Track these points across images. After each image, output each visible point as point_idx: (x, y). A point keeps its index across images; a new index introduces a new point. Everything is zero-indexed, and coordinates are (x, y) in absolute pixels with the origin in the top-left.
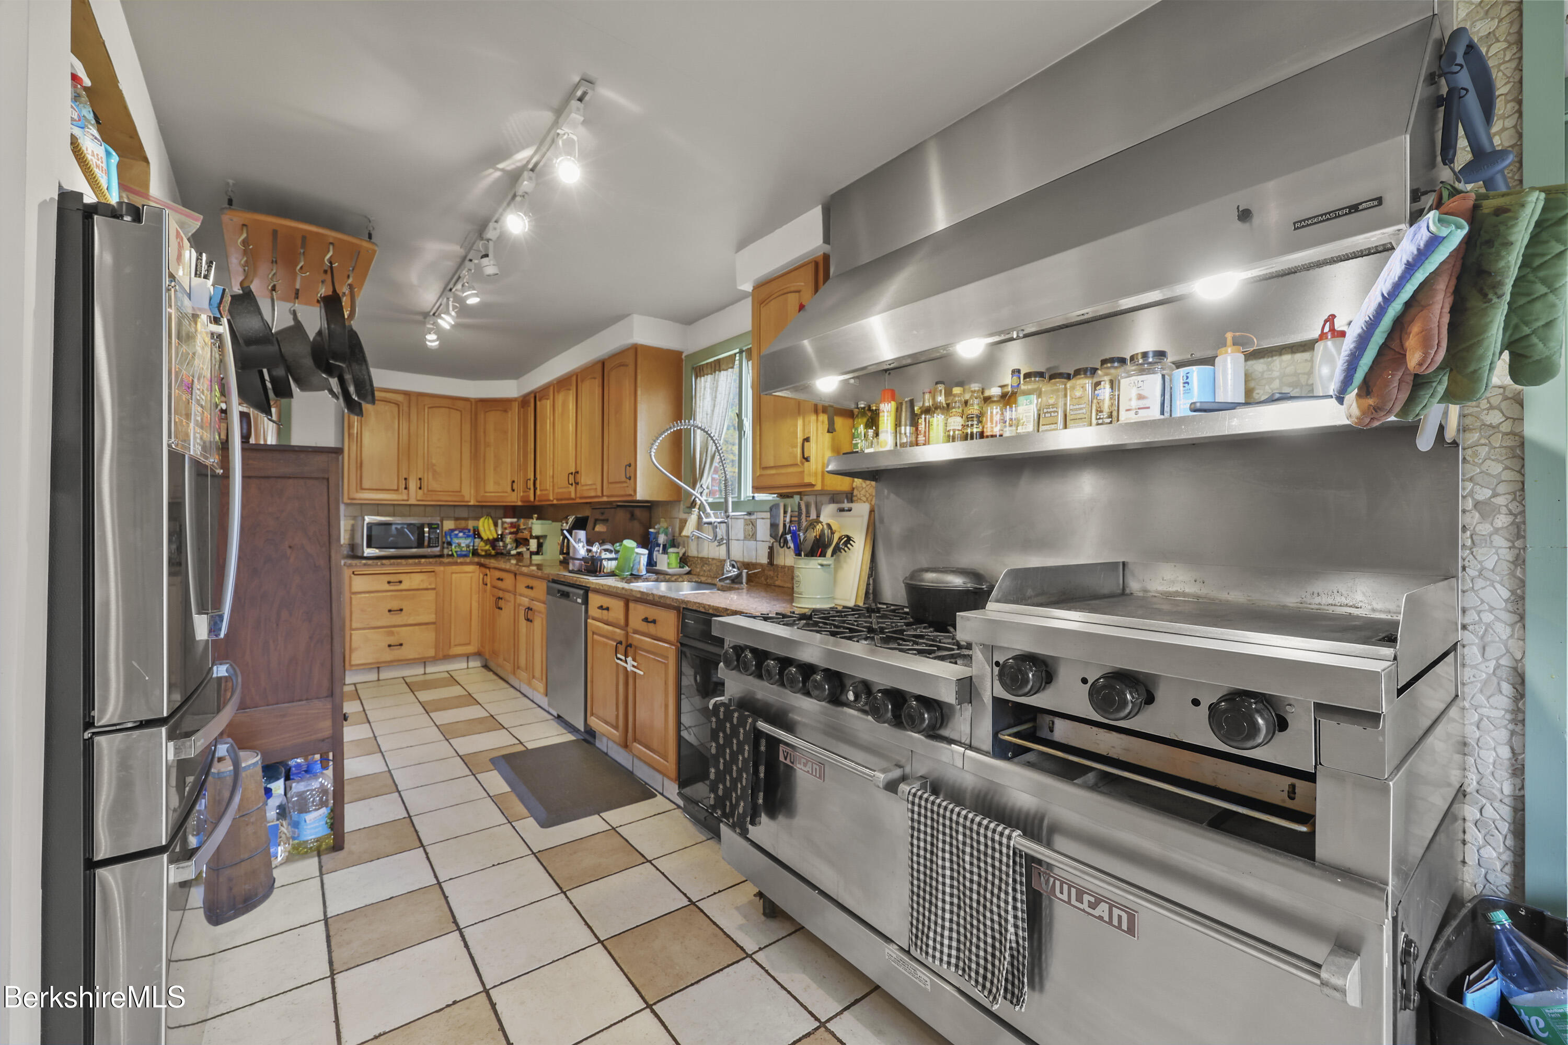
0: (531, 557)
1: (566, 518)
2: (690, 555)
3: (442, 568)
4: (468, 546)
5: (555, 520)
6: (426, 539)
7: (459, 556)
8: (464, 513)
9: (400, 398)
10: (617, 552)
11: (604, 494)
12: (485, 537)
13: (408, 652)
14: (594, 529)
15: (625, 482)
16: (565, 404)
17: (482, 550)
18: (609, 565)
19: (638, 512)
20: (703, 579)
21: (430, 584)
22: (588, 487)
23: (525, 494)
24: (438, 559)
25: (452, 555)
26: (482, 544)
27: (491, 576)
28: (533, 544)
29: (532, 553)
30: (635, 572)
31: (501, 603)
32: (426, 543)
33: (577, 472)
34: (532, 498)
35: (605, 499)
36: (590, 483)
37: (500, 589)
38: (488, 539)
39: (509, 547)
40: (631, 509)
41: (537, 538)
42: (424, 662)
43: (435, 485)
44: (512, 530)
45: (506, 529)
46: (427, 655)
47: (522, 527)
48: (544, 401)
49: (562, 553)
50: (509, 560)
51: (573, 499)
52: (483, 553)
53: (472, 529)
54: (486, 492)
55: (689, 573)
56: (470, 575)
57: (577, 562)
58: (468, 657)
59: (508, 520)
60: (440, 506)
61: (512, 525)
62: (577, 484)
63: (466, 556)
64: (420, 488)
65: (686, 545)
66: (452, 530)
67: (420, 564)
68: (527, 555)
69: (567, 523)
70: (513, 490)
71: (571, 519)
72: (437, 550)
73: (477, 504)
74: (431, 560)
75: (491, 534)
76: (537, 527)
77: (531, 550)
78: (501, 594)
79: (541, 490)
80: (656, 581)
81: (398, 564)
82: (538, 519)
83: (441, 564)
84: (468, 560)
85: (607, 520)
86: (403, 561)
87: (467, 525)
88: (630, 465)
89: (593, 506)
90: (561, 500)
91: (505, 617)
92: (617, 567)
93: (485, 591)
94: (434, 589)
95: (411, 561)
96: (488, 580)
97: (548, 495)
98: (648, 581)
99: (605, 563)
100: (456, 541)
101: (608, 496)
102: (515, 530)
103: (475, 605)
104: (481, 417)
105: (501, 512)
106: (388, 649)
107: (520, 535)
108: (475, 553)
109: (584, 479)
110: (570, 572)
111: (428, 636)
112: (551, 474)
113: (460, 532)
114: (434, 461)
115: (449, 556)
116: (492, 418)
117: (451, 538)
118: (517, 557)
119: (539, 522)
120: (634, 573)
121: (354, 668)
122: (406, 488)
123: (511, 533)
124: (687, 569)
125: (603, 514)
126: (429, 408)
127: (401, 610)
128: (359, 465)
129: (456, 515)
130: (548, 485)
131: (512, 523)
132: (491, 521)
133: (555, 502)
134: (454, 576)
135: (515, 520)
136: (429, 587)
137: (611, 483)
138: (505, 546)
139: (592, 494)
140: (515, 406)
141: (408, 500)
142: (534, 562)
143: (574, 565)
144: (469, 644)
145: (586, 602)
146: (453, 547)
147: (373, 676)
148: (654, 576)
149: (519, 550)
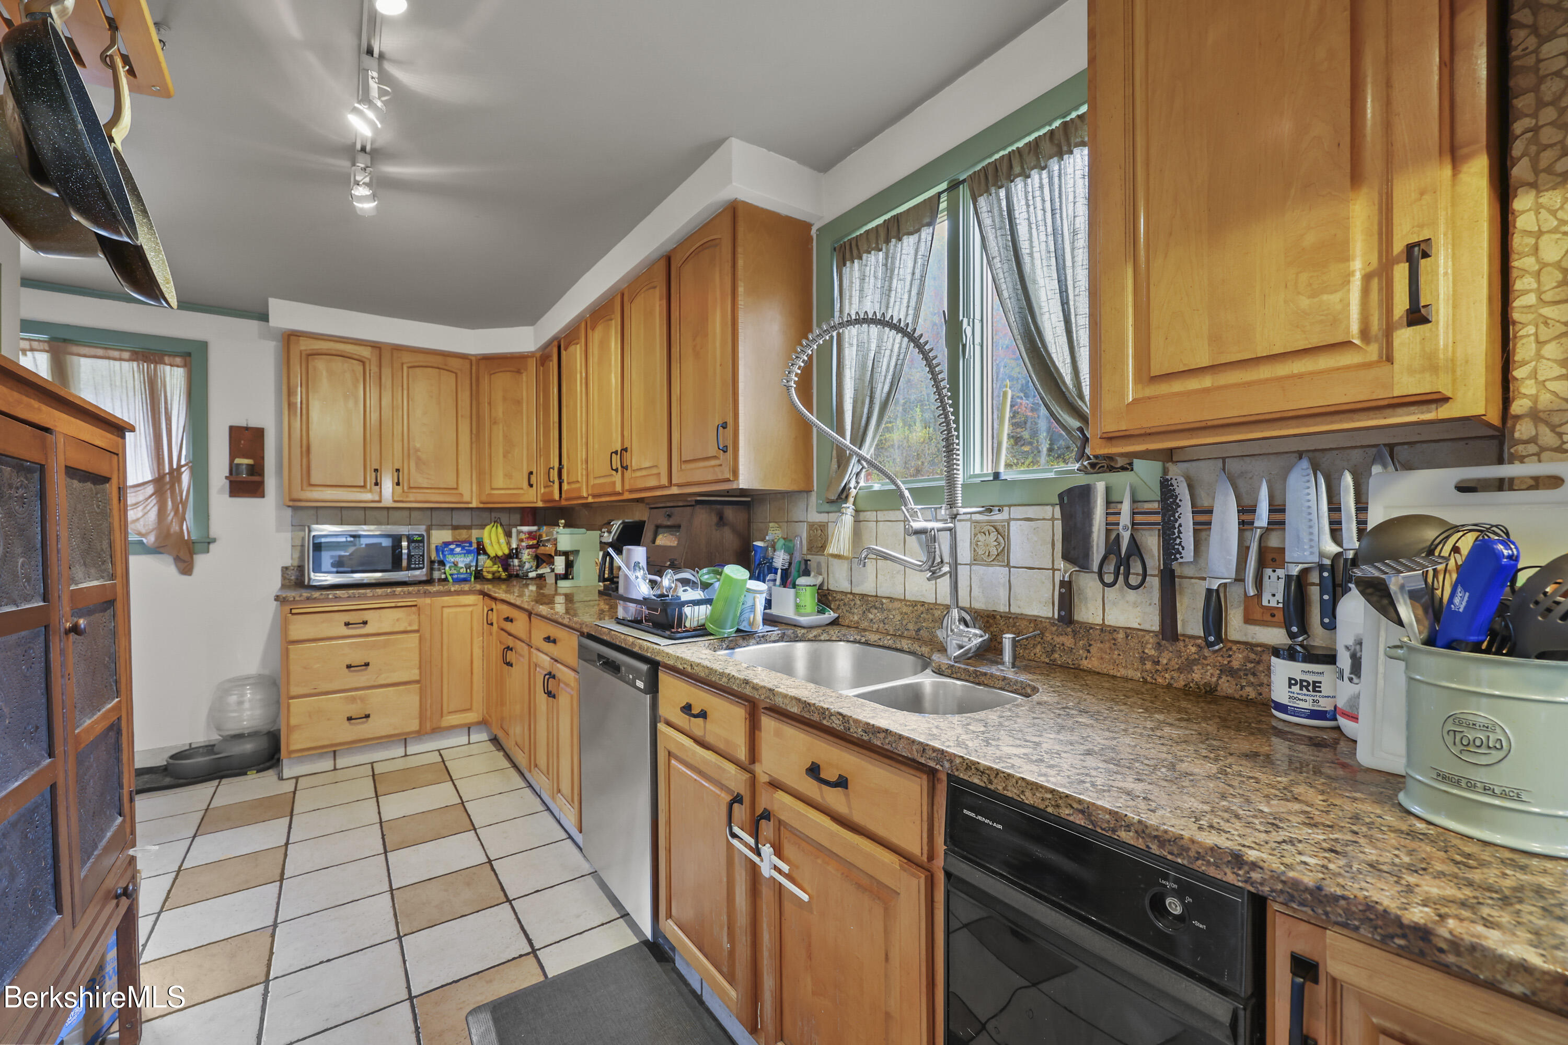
0: (556, 583)
1: (608, 524)
2: (831, 588)
3: (428, 601)
4: (468, 567)
5: (590, 528)
6: (405, 557)
7: (458, 581)
8: (465, 519)
9: (366, 352)
10: (705, 586)
11: (674, 482)
12: (492, 554)
13: (376, 727)
14: (654, 541)
15: (715, 457)
16: (604, 345)
17: (488, 572)
18: (694, 615)
19: (729, 513)
20: (873, 637)
21: (410, 625)
22: (644, 473)
23: (547, 490)
24: (422, 588)
25: (446, 580)
26: (489, 563)
27: (497, 610)
28: (560, 564)
29: (558, 577)
30: (744, 626)
31: (511, 656)
32: (405, 563)
33: (626, 450)
34: (557, 497)
35: (675, 490)
36: (647, 465)
37: (510, 634)
38: (497, 556)
39: (527, 566)
40: (719, 507)
41: (566, 554)
42: (404, 739)
43: (419, 479)
44: (531, 543)
45: (522, 540)
46: (408, 730)
47: (545, 538)
48: (572, 348)
49: (602, 578)
50: (527, 585)
51: (619, 494)
52: (490, 576)
53: (474, 541)
54: (492, 489)
55: (835, 623)
56: (470, 609)
57: (632, 607)
58: (469, 728)
59: (526, 529)
60: (432, 509)
61: (531, 535)
62: (625, 468)
63: (465, 580)
64: (398, 484)
65: (824, 570)
66: (447, 544)
67: (393, 595)
68: (550, 580)
69: (610, 532)
70: (531, 486)
71: (616, 525)
72: (419, 574)
73: (482, 506)
74: (411, 589)
75: (502, 549)
76: (565, 538)
77: (557, 571)
78: (510, 642)
79: (568, 483)
80: (782, 639)
81: (360, 597)
82: (565, 526)
83: (427, 594)
84: (466, 587)
85: (677, 527)
86: (368, 592)
87: (470, 536)
88: (724, 426)
89: (653, 504)
90: (600, 496)
91: (517, 676)
92: (712, 618)
93: (491, 634)
94: (417, 631)
95: (379, 591)
96: (494, 617)
97: (579, 489)
98: (766, 642)
99: (687, 610)
100: (450, 558)
101: (678, 485)
102: (535, 542)
103: (477, 652)
104: (485, 382)
105: (516, 517)
106: (347, 723)
107: (542, 550)
108: (479, 575)
109: (636, 460)
110: (620, 622)
111: (410, 700)
112: (584, 457)
113: (458, 546)
114: (418, 445)
115: (440, 580)
116: (501, 381)
117: (444, 556)
118: (538, 581)
119: (568, 530)
120: (742, 628)
121: (293, 755)
122: (376, 484)
123: (529, 547)
124: (830, 615)
125: (669, 516)
126: (409, 367)
127: (367, 665)
128: (304, 449)
129: (455, 523)
130: (580, 475)
131: (530, 533)
132: (500, 530)
133: (590, 500)
134: (446, 611)
135: (535, 528)
136: (409, 628)
137: (686, 462)
138: (521, 565)
139: (652, 483)
140: (532, 365)
141: (380, 501)
142: (560, 591)
143: (626, 609)
144: (469, 710)
145: (653, 688)
146: (447, 568)
147: (327, 764)
148: (776, 632)
149: (540, 571)
